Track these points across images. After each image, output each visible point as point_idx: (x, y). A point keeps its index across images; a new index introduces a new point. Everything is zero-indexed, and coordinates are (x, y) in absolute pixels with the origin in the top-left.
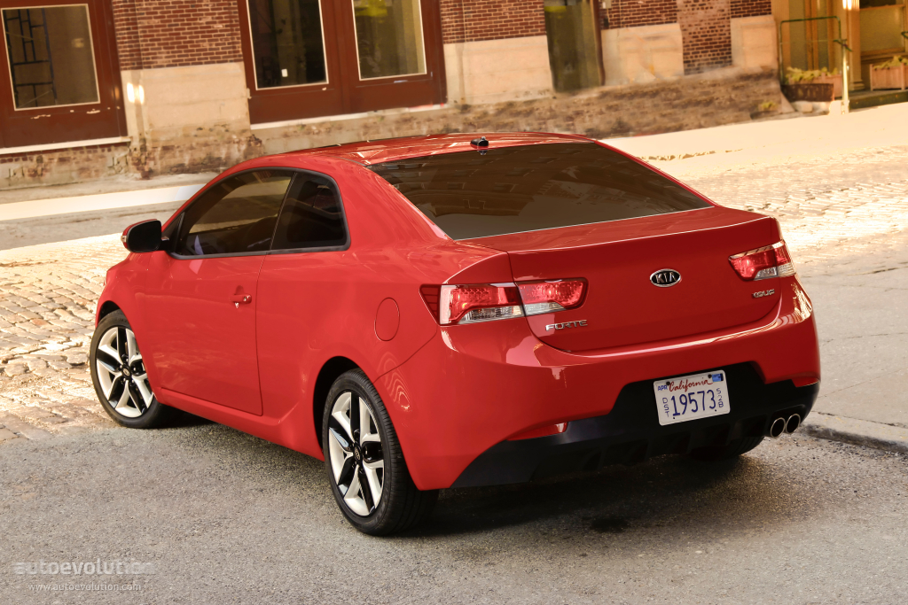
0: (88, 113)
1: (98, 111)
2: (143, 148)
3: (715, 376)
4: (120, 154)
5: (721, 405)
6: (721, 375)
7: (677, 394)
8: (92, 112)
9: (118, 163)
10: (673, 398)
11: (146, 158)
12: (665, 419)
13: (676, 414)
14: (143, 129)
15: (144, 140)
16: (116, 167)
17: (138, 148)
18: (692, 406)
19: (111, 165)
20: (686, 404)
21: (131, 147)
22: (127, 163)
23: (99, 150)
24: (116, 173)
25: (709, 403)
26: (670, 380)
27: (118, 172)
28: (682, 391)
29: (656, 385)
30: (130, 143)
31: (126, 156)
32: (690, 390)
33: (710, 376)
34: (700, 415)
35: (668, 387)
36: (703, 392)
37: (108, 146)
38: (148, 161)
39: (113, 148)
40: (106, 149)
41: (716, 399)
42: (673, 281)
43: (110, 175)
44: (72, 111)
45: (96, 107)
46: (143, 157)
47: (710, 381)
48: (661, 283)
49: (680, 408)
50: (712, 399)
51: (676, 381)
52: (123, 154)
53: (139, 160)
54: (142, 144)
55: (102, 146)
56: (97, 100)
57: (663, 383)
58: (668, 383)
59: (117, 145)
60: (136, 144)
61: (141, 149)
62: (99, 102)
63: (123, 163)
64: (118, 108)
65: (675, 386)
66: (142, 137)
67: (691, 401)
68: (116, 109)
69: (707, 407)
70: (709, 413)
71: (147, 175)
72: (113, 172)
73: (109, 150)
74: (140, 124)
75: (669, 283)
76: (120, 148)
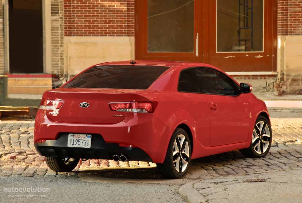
0: (256, 57)
1: (262, 57)
2: (282, 79)
3: (88, 136)
4: (271, 81)
5: (88, 145)
6: (90, 136)
7: (75, 139)
8: (258, 57)
9: (269, 86)
10: (74, 140)
11: (282, 84)
12: (69, 145)
13: (73, 144)
14: (283, 68)
15: (283, 74)
16: (267, 88)
17: (280, 79)
18: (79, 143)
19: (265, 86)
20: (77, 142)
21: (277, 78)
22: (274, 86)
23: (259, 77)
24: (267, 91)
25: (84, 143)
26: (74, 134)
27: (268, 91)
28: (77, 138)
29: (69, 135)
30: (277, 75)
31: (273, 82)
32: (79, 138)
33: (87, 136)
34: (81, 146)
35: (73, 136)
36: (83, 140)
37: (265, 76)
38: (283, 86)
39: (267, 77)
40: (263, 78)
41: (87, 143)
42: (86, 106)
43: (263, 92)
44: (247, 55)
45: (261, 54)
46: (281, 84)
47: (86, 137)
48: (82, 106)
49: (75, 143)
50: (85, 143)
51: (76, 135)
52: (272, 81)
53: (279, 85)
54: (281, 76)
55: (261, 76)
56: (262, 51)
57: (72, 135)
58: (73, 135)
59: (269, 76)
60: (279, 76)
61: (281, 79)
62: (263, 52)
63: (271, 86)
64: (273, 56)
65: (75, 136)
66: (282, 73)
67: (79, 142)
68: (272, 56)
69: (83, 144)
70: (83, 146)
71: (282, 94)
72: (266, 90)
73: (265, 78)
74: (282, 65)
75: (85, 106)
76: (271, 78)
